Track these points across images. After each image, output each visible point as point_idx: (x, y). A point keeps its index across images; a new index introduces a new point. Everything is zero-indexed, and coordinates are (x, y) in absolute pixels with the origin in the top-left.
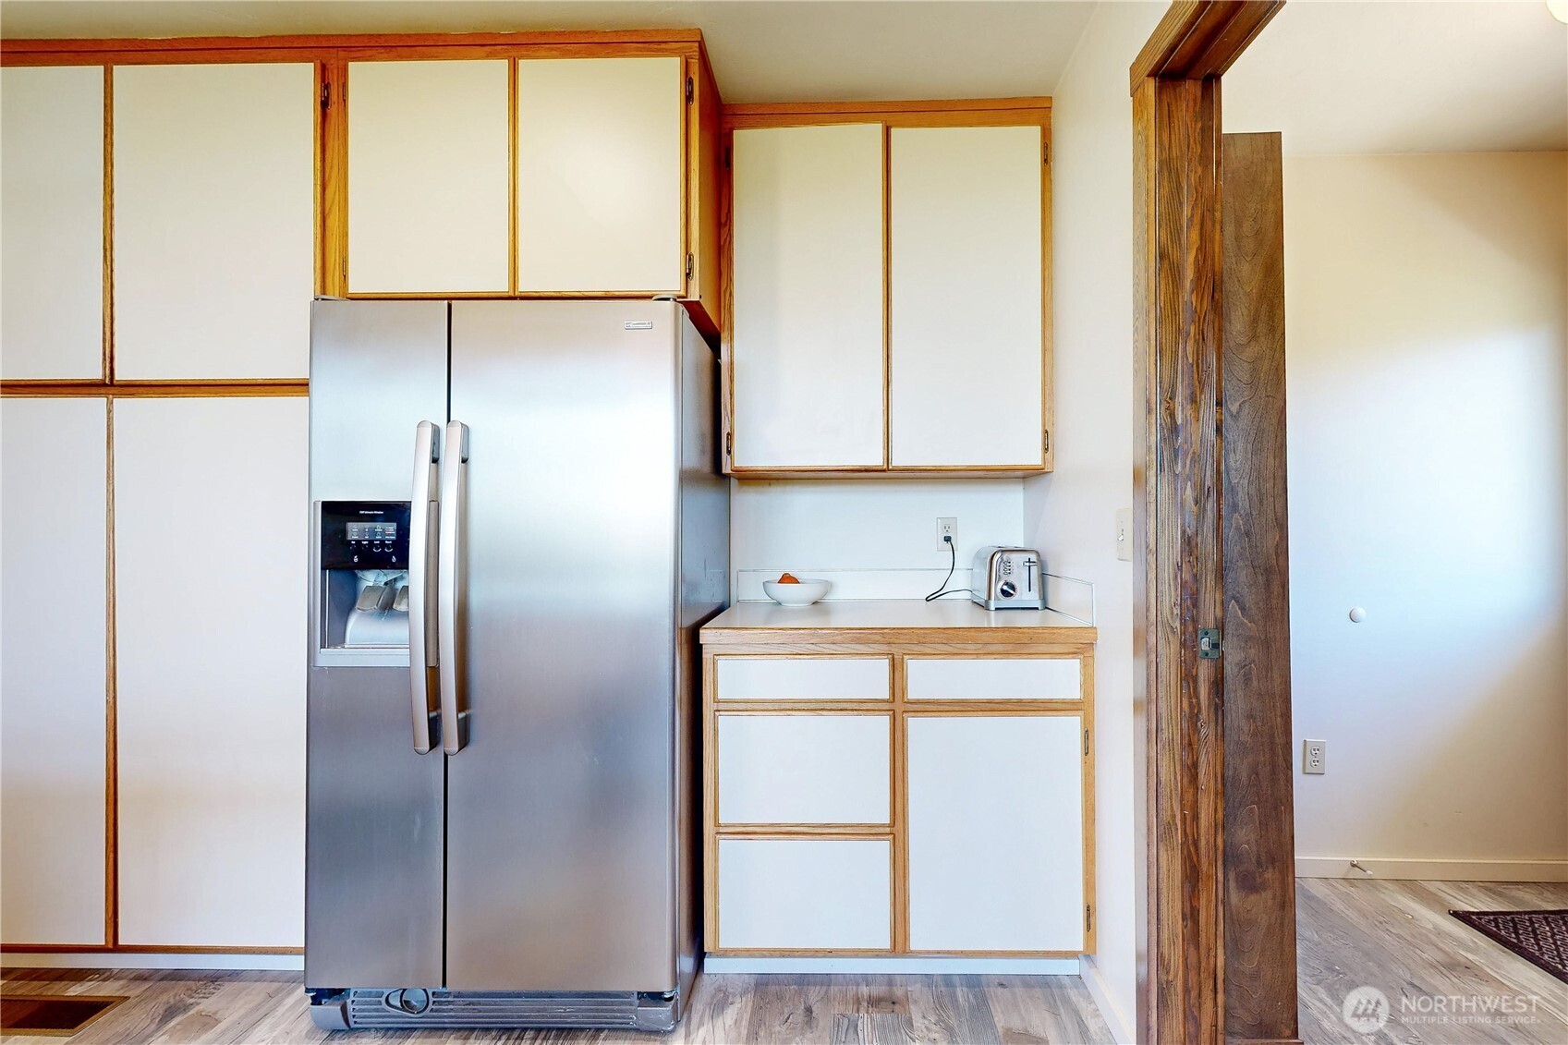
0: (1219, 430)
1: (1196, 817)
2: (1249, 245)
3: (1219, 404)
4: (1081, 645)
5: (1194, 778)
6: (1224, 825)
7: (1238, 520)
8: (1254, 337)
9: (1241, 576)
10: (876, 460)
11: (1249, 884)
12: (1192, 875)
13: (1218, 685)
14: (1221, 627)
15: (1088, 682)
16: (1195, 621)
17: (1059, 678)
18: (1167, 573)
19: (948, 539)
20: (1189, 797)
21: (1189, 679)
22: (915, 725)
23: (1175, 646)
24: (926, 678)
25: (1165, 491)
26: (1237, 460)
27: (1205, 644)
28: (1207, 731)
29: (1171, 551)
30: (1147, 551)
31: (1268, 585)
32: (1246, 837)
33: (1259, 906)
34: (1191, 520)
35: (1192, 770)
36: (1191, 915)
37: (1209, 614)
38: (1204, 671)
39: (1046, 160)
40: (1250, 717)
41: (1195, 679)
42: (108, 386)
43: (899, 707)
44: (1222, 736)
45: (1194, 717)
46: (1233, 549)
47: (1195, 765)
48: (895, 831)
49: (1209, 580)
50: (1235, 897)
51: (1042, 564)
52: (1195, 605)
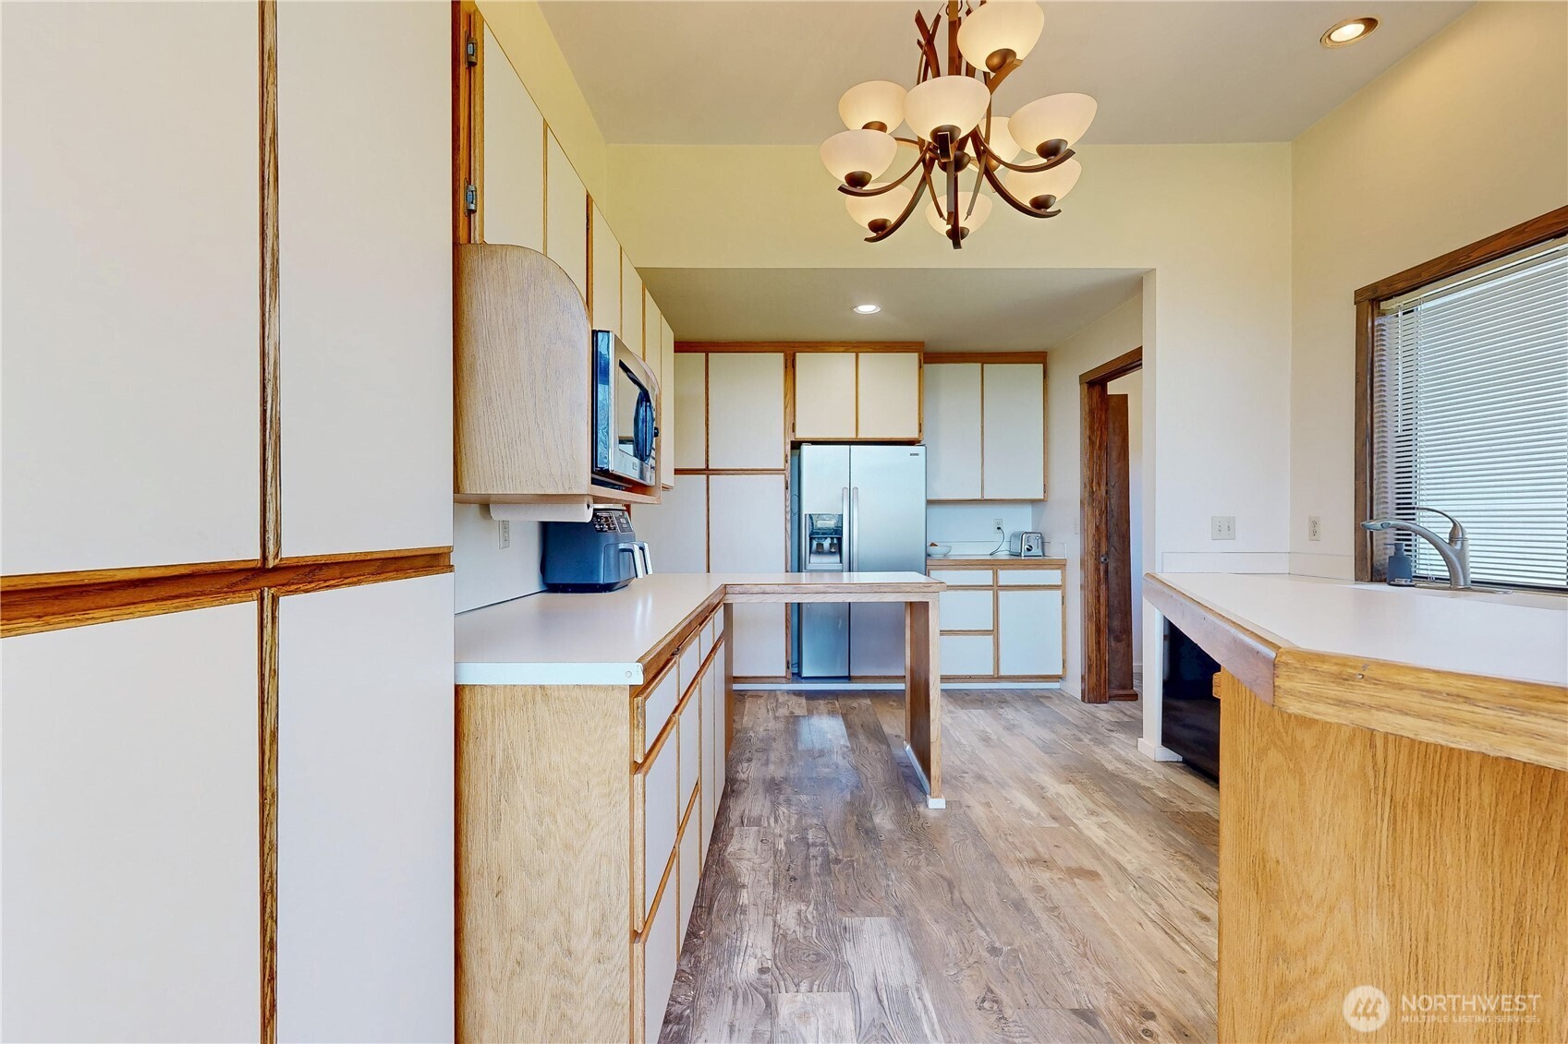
0: (1107, 493)
1: (1099, 613)
2: (1117, 430)
3: (1107, 484)
4: (1061, 565)
5: (1099, 601)
6: (1109, 616)
7: (1114, 521)
8: (1118, 461)
9: (1115, 539)
10: (980, 497)
11: (1118, 639)
12: (1098, 631)
13: (1106, 572)
14: (1107, 553)
15: (1063, 579)
16: (1099, 551)
17: (1053, 576)
18: (1090, 538)
19: (999, 528)
20: (1097, 606)
21: (1097, 569)
22: (1001, 593)
23: (1093, 559)
24: (1006, 577)
25: (1090, 512)
26: (1114, 501)
27: (1102, 559)
28: (1103, 587)
29: (1092, 530)
30: (1084, 530)
31: (1124, 541)
32: (1116, 624)
33: (1121, 646)
34: (1098, 521)
35: (1098, 598)
36: (1098, 643)
37: (1104, 549)
38: (1102, 567)
39: (1044, 377)
40: (1118, 585)
41: (1099, 570)
42: (707, 471)
43: (996, 588)
44: (1108, 589)
45: (1099, 582)
46: (1112, 530)
47: (1099, 596)
48: (994, 632)
49: (1104, 540)
50: (1113, 644)
51: (1042, 538)
52: (1099, 547)
